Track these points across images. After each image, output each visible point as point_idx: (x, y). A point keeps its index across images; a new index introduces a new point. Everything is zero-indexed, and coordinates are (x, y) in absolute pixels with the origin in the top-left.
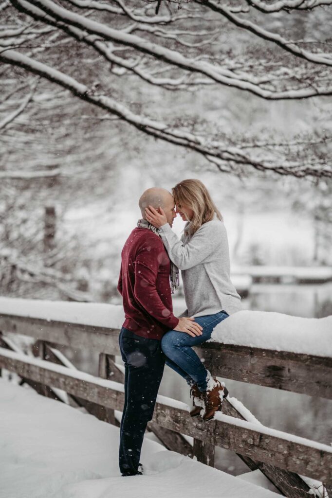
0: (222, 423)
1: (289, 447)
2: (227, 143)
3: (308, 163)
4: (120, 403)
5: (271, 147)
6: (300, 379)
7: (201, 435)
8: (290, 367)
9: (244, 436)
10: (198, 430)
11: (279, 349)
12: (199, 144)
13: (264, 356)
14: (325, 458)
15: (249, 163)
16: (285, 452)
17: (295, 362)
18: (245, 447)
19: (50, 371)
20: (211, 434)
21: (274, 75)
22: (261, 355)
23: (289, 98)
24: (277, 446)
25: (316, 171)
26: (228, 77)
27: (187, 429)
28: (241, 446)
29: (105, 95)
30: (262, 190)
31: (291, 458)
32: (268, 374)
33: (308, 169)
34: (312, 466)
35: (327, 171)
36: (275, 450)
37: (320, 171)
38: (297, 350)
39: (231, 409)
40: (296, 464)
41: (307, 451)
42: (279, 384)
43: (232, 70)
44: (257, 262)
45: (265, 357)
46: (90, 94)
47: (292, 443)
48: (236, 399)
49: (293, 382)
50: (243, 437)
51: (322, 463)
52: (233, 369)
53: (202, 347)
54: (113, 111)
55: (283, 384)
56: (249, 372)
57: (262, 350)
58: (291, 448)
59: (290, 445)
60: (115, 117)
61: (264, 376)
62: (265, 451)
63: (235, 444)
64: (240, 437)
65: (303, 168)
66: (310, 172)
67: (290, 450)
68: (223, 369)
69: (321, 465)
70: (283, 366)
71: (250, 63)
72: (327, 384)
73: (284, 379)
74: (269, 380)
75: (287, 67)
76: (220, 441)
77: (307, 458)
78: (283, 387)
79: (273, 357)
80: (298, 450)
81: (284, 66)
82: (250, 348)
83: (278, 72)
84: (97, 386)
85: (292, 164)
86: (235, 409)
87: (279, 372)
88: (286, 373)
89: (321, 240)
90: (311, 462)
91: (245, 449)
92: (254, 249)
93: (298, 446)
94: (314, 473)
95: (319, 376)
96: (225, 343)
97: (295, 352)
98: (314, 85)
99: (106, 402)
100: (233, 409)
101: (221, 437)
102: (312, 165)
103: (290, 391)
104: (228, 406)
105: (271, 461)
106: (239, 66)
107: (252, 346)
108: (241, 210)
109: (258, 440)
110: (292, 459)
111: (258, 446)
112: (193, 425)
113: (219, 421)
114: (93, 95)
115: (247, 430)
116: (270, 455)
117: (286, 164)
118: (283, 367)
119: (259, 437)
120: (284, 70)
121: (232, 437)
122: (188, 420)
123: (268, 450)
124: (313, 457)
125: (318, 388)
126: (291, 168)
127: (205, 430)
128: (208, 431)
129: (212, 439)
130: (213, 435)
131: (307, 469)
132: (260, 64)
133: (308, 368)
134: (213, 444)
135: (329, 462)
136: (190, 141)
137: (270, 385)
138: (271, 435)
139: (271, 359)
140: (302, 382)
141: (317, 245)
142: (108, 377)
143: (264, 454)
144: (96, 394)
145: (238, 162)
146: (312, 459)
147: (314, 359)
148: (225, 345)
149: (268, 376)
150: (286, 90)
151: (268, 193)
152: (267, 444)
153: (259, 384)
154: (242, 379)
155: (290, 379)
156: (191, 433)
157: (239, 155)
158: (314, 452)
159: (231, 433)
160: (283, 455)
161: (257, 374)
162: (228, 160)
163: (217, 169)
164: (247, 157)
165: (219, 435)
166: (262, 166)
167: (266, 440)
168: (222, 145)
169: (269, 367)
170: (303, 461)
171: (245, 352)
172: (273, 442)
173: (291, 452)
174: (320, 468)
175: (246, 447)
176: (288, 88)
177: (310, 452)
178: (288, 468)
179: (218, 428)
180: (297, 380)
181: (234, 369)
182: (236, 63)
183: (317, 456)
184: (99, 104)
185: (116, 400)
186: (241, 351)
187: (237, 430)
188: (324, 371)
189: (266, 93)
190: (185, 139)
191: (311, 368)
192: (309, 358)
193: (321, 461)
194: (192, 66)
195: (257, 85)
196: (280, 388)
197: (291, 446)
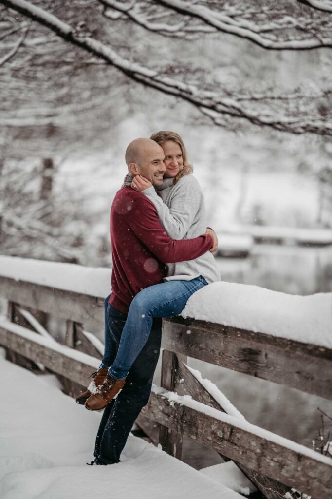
0: (190, 410)
1: (262, 445)
2: (222, 93)
3: (309, 120)
4: (84, 376)
5: (269, 100)
6: (278, 367)
7: (167, 421)
8: (268, 352)
9: (214, 427)
10: (164, 415)
11: (255, 331)
12: (191, 93)
13: (239, 337)
14: (302, 462)
15: (244, 116)
16: (258, 451)
17: (273, 347)
18: (214, 440)
19: (17, 336)
20: (177, 422)
21: (276, 23)
22: (236, 335)
23: (291, 49)
24: (249, 443)
25: (317, 128)
26: (227, 23)
27: (152, 412)
28: (210, 438)
29: (91, 37)
30: (269, 149)
31: (264, 458)
32: (242, 357)
33: (308, 125)
34: (287, 471)
35: (328, 129)
36: (247, 448)
37: (321, 129)
38: (277, 333)
39: (203, 393)
40: (269, 466)
41: (283, 452)
42: (254, 371)
43: (232, 17)
44: (259, 222)
45: (240, 339)
46: (75, 35)
47: (266, 441)
48: (210, 381)
49: (270, 369)
50: (213, 429)
51: (299, 469)
52: (204, 349)
53: (171, 321)
54: (100, 55)
55: (258, 371)
56: (221, 354)
57: (236, 330)
58: (265, 447)
59: (264, 442)
60: (102, 61)
61: (238, 359)
62: (235, 447)
63: (203, 435)
64: (209, 428)
65: (303, 124)
66: (311, 129)
67: (263, 449)
68: (193, 347)
69: (298, 471)
70: (260, 349)
71: (252, 10)
72: (309, 376)
73: (260, 365)
74: (243, 365)
75: (291, 15)
76: (187, 429)
77: (282, 460)
78: (259, 375)
79: (248, 339)
80: (273, 450)
81: (287, 15)
82: (223, 326)
83: (281, 21)
84: (63, 356)
85: (292, 119)
86: (207, 392)
87: (255, 357)
88: (262, 358)
89: (326, 202)
90: (287, 466)
91: (214, 443)
92: (257, 209)
93: (273, 446)
94: (290, 479)
95: (300, 365)
96: (196, 319)
97: (274, 335)
98: (319, 35)
99: (70, 374)
100: (206, 392)
101: (189, 425)
102: (313, 121)
103: (267, 380)
104: (199, 389)
105: (243, 459)
106: (239, 12)
107: (226, 324)
108: (246, 169)
109: (228, 433)
110: (265, 460)
111: (228, 440)
112: (159, 409)
113: (187, 407)
114: (78, 36)
115: (218, 420)
116: (241, 452)
117: (285, 120)
118: (260, 351)
119: (230, 430)
120: (287, 18)
121: (200, 426)
122: (154, 403)
123: (239, 446)
124: (289, 460)
125: (299, 380)
126: (289, 123)
127: (172, 416)
128: (175, 417)
129: (179, 427)
130: (180, 422)
131: (282, 473)
132: (262, 12)
133: (288, 355)
134: (179, 433)
135: (307, 468)
136: (181, 90)
137: (245, 371)
138: (243, 429)
139: (246, 341)
140: (280, 370)
141: (321, 208)
142: (75, 347)
143: (235, 450)
144: (61, 364)
145: (233, 115)
146: (288, 462)
147: (294, 344)
148: (197, 320)
149: (243, 361)
150: (289, 40)
151: (274, 153)
152: (238, 438)
153: (232, 369)
154: (214, 361)
155: (267, 366)
156: (157, 418)
157: (234, 107)
158: (291, 454)
159: (199, 422)
160: (255, 454)
161: (231, 357)
162: (223, 112)
163: (211, 122)
164: (243, 110)
165: (186, 423)
166: (258, 120)
167: (237, 434)
168: (216, 96)
169: (244, 350)
170: (277, 464)
171: (218, 330)
172: (245, 437)
173: (264, 451)
174: (297, 474)
175: (216, 441)
176: (291, 37)
177: (286, 454)
178: (260, 469)
179: (186, 415)
180: (275, 368)
181: (206, 349)
182: (238, 9)
183: (293, 460)
184: (84, 46)
185: (81, 373)
186: (214, 329)
187: (206, 420)
188: (306, 359)
189: (266, 43)
190: (176, 87)
191: (292, 355)
192: (289, 343)
193: (298, 466)
194: (188, 10)
195: (258, 33)
196: (256, 375)
197: (266, 445)
